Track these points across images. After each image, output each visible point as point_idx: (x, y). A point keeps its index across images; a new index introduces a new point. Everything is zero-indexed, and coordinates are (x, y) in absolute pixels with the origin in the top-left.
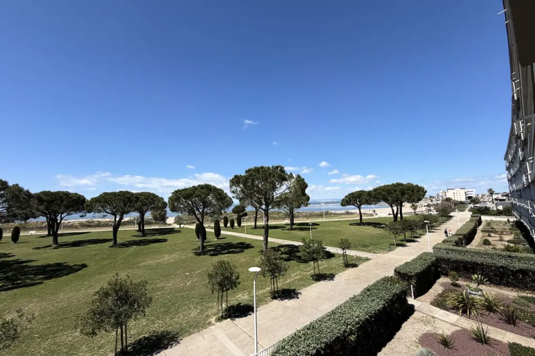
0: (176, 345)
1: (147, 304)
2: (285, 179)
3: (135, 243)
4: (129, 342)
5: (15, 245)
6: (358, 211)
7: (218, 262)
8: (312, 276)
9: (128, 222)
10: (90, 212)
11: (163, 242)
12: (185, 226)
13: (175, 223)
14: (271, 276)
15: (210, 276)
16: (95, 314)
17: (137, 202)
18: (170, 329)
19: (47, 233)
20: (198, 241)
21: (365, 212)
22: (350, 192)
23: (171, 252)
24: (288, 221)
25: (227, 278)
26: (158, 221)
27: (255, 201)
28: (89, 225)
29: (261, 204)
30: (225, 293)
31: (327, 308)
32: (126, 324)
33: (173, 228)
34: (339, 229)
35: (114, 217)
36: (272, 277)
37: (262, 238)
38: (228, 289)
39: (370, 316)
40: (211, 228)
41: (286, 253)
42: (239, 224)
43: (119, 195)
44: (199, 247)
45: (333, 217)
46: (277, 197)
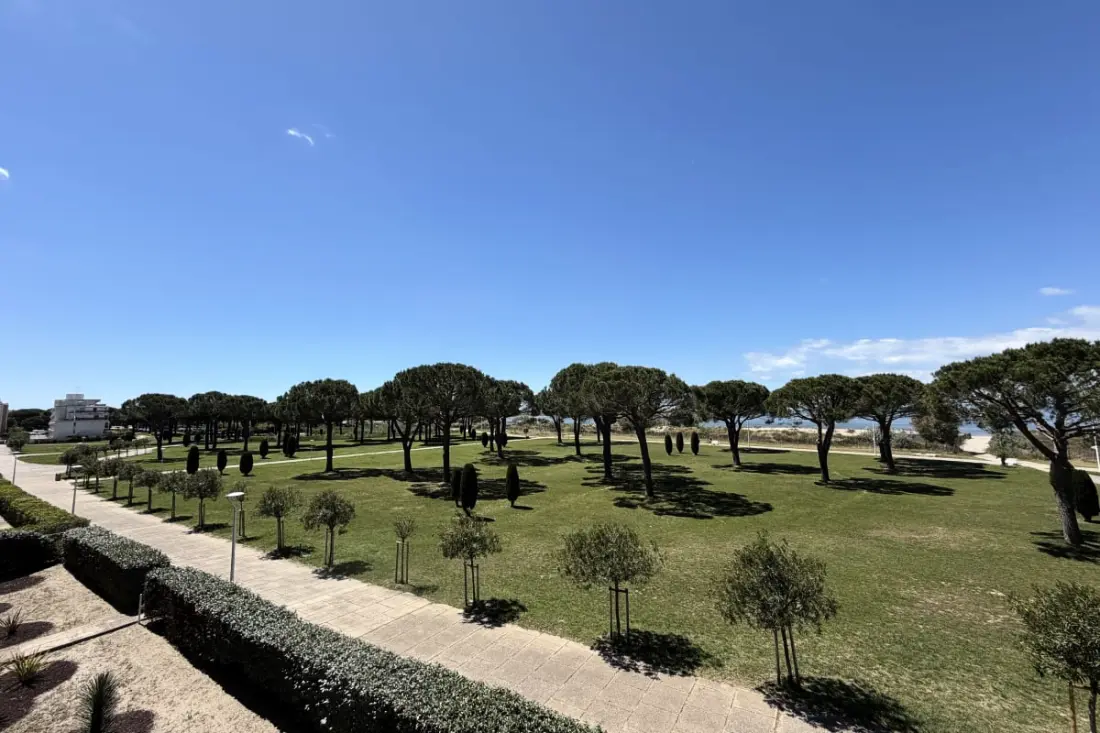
9: (860, 439)
13: (991, 451)
17: (859, 397)
26: (935, 443)
33: (980, 465)
35: (816, 426)
43: (820, 384)
44: (1062, 531)
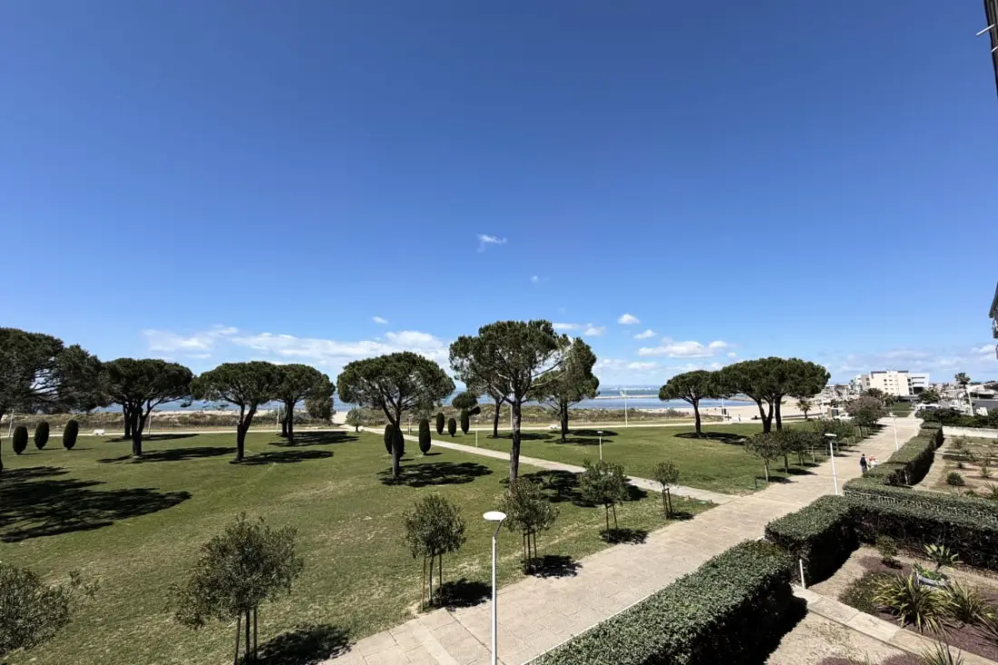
0: (344, 653)
1: (295, 571)
2: (554, 347)
3: (276, 457)
4: (260, 642)
5: (69, 454)
6: (691, 410)
7: (425, 500)
8: (602, 533)
9: (264, 418)
10: (198, 397)
11: (325, 456)
12: (366, 429)
13: (349, 422)
14: (524, 529)
15: (410, 525)
16: (201, 587)
17: (281, 382)
18: (334, 621)
19: (123, 434)
20: (390, 458)
21: (705, 413)
22: (677, 374)
23: (338, 477)
24: (556, 426)
25: (442, 529)
26: (318, 419)
27: (497, 386)
28: (195, 422)
29: (507, 392)
30: (437, 559)
31: (633, 596)
32: (255, 608)
33: (344, 433)
34: (655, 443)
35: (239, 407)
36: (526, 532)
37: (507, 456)
38: (442, 551)
39: (718, 618)
40: (413, 433)
41: (552, 487)
42: (465, 428)
43: (251, 369)
44: (391, 469)
45: (643, 420)
46: (537, 379)
